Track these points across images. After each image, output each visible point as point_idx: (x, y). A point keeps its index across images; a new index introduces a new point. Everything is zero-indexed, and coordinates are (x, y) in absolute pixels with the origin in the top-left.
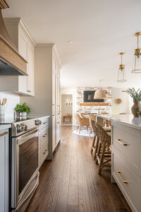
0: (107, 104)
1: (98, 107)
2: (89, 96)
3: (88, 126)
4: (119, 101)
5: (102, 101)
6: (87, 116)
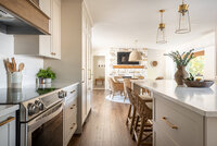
0: (142, 67)
1: (133, 70)
2: (123, 58)
3: (122, 91)
4: (155, 64)
5: (138, 63)
6: (121, 80)
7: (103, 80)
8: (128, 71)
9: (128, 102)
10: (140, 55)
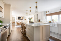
2: (19, 18)
3: (19, 25)
7: (14, 23)
8: (20, 21)
9: (21, 27)
10: (23, 18)
